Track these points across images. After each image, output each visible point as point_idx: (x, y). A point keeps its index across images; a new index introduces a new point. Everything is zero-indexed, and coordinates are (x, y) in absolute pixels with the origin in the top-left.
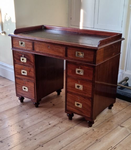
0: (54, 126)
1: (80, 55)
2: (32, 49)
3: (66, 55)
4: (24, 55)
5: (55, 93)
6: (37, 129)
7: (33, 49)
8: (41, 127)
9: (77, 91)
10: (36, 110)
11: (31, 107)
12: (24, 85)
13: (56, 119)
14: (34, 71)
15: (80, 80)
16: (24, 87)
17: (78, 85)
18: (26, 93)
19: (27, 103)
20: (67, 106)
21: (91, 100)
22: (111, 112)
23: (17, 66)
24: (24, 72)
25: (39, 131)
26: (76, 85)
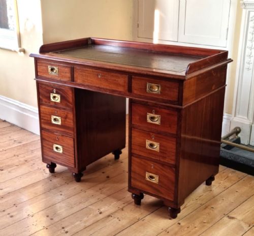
0: (109, 216)
1: (154, 90)
2: (70, 79)
3: (130, 89)
4: (56, 89)
5: (111, 156)
6: (78, 223)
7: (73, 79)
8: (86, 219)
9: (149, 153)
10: (77, 186)
11: (68, 182)
12: (56, 142)
13: (112, 204)
14: (73, 116)
15: (154, 134)
16: (55, 146)
17: (151, 142)
18: (60, 157)
19: (61, 173)
20: (132, 180)
21: (174, 169)
22: (211, 190)
23: (45, 109)
24: (57, 120)
25: (83, 225)
26: (148, 142)
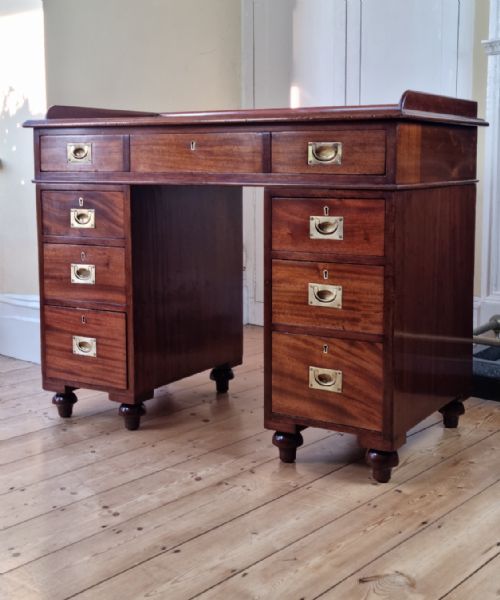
0: (220, 484)
1: (325, 157)
2: (122, 165)
3: (267, 166)
4: (85, 196)
6: (144, 497)
7: (127, 168)
8: (162, 489)
9: (318, 317)
12: (80, 330)
14: (126, 258)
15: (328, 266)
17: (320, 287)
21: (380, 346)
23: (54, 250)
24: (83, 274)
25: (155, 501)
26: (315, 288)
